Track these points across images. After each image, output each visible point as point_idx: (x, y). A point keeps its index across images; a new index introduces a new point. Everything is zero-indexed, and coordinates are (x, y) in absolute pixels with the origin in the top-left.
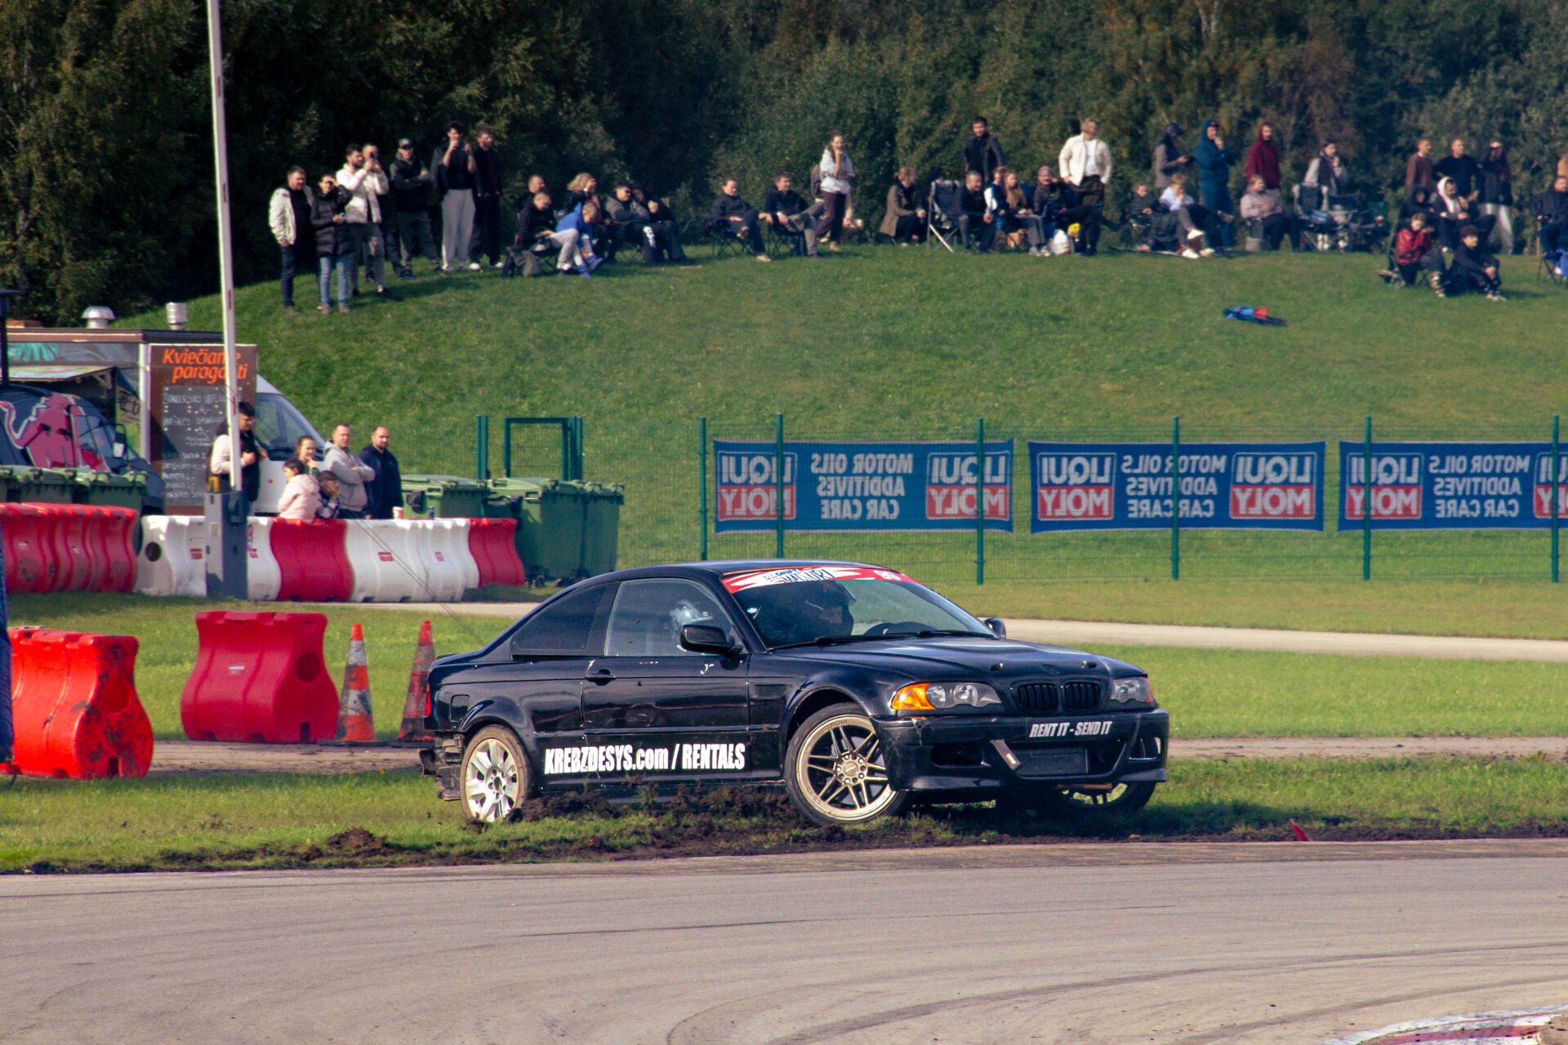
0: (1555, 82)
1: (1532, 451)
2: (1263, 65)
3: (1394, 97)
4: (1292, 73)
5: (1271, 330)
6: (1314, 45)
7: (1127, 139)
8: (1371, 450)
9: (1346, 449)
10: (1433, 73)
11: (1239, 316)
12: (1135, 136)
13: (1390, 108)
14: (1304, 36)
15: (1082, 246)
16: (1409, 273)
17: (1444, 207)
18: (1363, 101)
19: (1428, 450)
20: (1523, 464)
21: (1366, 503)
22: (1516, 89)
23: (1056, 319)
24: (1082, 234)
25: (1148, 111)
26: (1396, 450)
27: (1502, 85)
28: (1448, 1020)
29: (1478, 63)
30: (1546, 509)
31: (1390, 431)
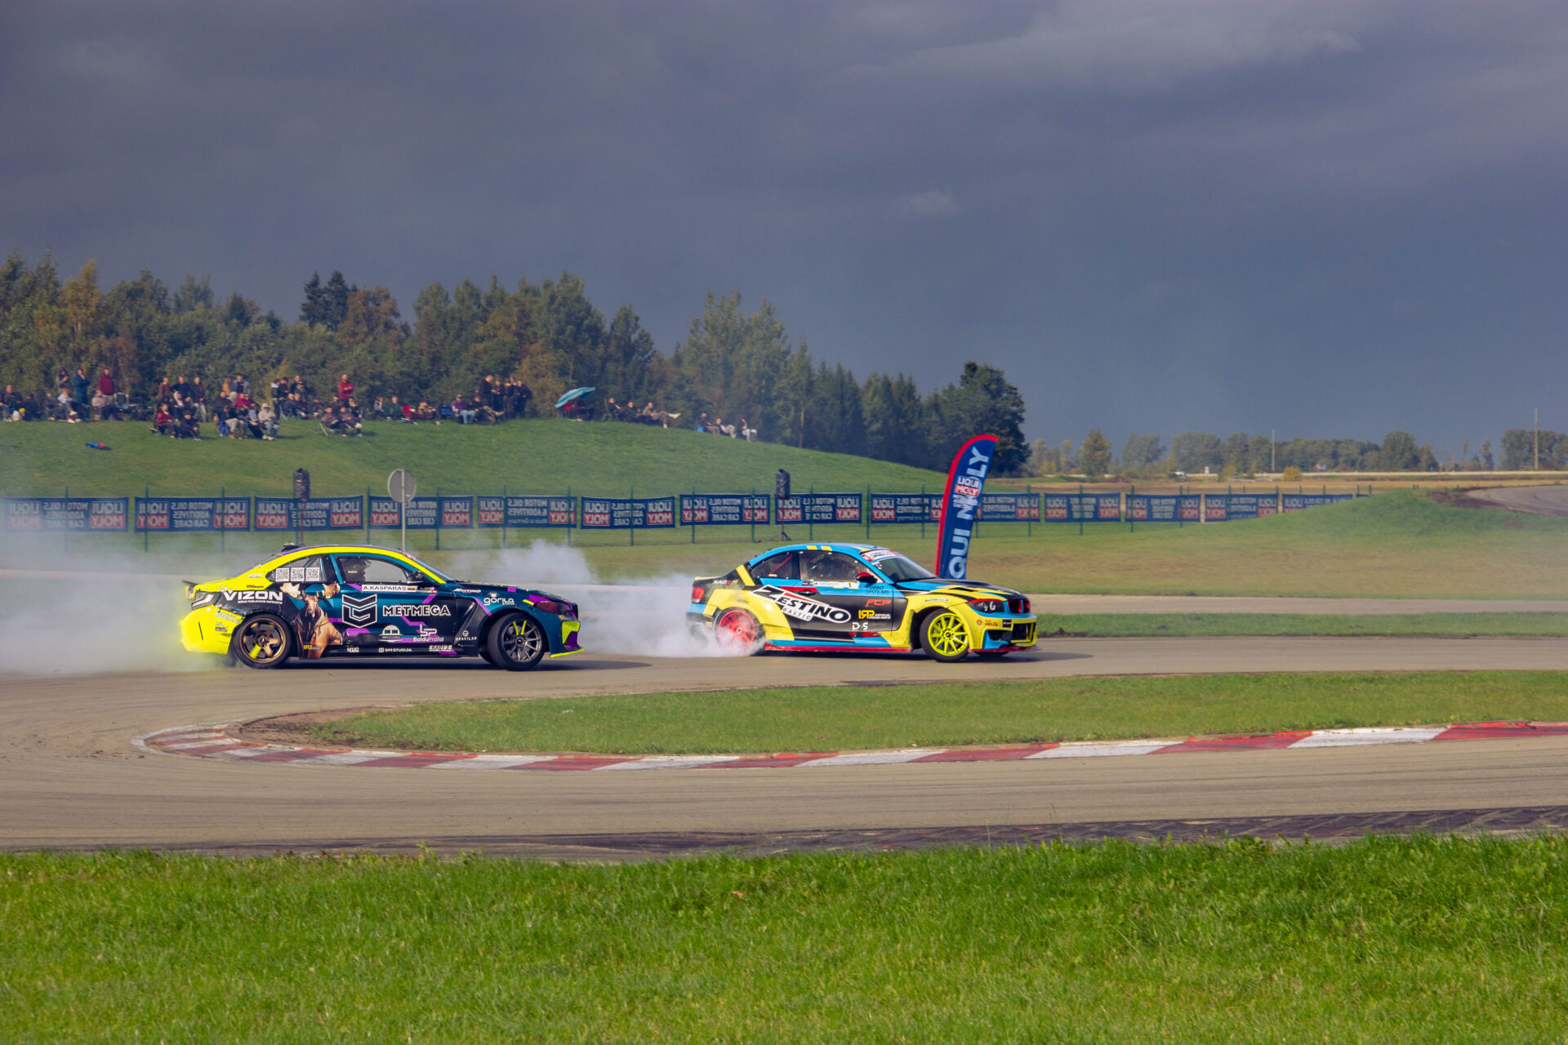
0: (219, 354)
1: (213, 501)
2: (100, 346)
3: (153, 359)
4: (112, 350)
5: (105, 452)
6: (121, 340)
7: (42, 375)
8: (148, 500)
9: (138, 500)
10: (170, 350)
11: (92, 446)
12: (46, 373)
13: (152, 364)
14: (117, 335)
15: (26, 418)
16: (162, 430)
17: (176, 403)
18: (140, 361)
19: (171, 500)
20: (209, 505)
21: (146, 523)
22: (203, 357)
23: (15, 447)
24: (26, 413)
25: (52, 364)
26: (158, 500)
27: (198, 355)
28: (185, 727)
29: (188, 346)
30: (219, 524)
31: (155, 493)
